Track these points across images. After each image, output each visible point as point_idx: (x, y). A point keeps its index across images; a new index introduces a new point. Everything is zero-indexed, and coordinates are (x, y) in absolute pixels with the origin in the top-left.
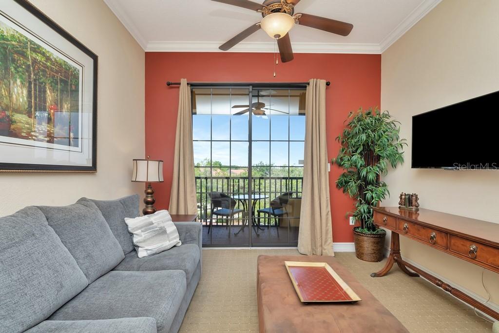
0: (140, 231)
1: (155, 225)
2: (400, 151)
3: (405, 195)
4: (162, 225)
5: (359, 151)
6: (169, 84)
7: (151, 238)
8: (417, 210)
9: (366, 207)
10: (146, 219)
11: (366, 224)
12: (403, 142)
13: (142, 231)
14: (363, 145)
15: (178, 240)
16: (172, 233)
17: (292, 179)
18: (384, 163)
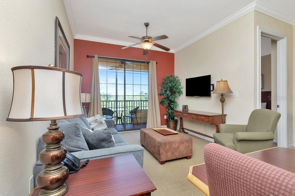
0: (93, 123)
1: (98, 120)
2: (182, 90)
3: (184, 106)
4: (100, 120)
5: (168, 90)
6: (88, 56)
7: (98, 125)
8: (188, 110)
9: (171, 110)
10: (94, 118)
11: (171, 117)
12: (182, 87)
13: (94, 123)
14: (170, 88)
15: (107, 126)
16: (105, 123)
17: (135, 101)
18: (177, 94)
